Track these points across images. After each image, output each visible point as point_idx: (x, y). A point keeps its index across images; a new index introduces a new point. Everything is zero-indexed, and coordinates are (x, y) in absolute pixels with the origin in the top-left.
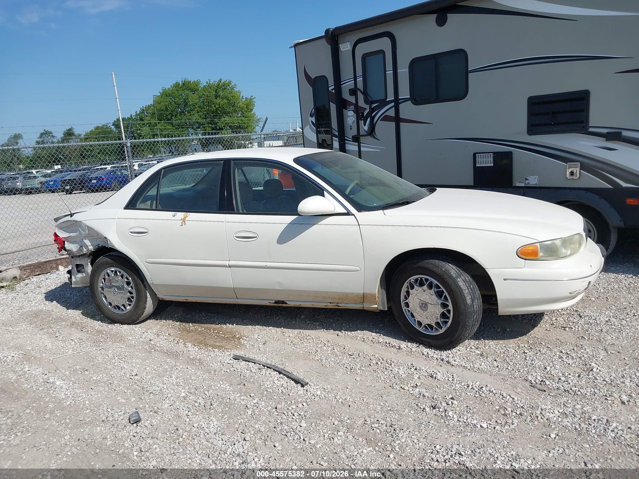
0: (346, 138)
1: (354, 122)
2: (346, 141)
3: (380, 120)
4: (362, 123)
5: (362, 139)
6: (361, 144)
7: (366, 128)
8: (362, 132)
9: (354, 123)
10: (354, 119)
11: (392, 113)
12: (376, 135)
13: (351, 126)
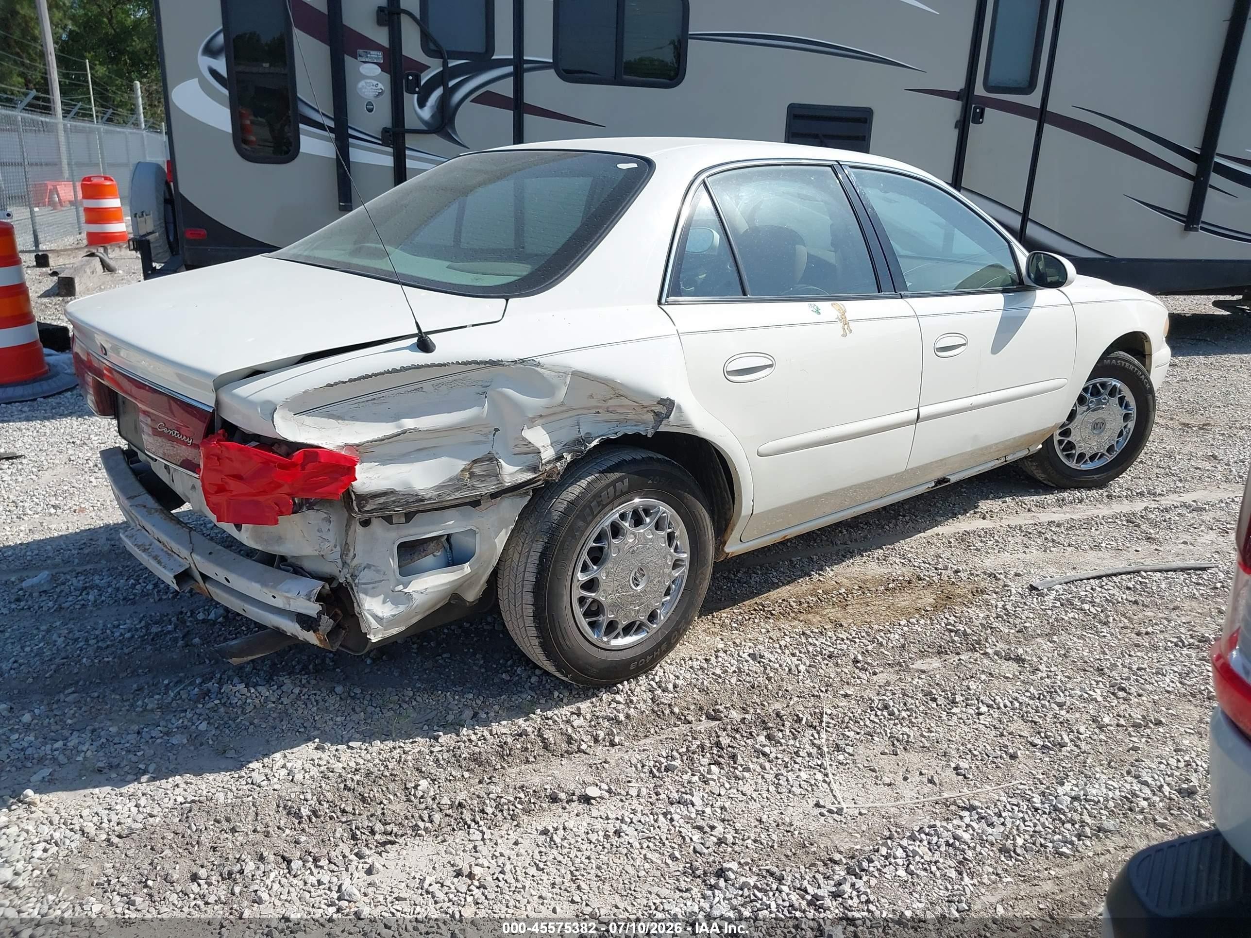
0: (351, 132)
1: (380, 94)
2: (351, 140)
3: (472, 101)
4: (411, 100)
5: (410, 141)
6: (407, 152)
7: (426, 113)
8: (410, 122)
9: (381, 97)
10: (380, 86)
11: (506, 88)
12: (455, 133)
13: (370, 103)
